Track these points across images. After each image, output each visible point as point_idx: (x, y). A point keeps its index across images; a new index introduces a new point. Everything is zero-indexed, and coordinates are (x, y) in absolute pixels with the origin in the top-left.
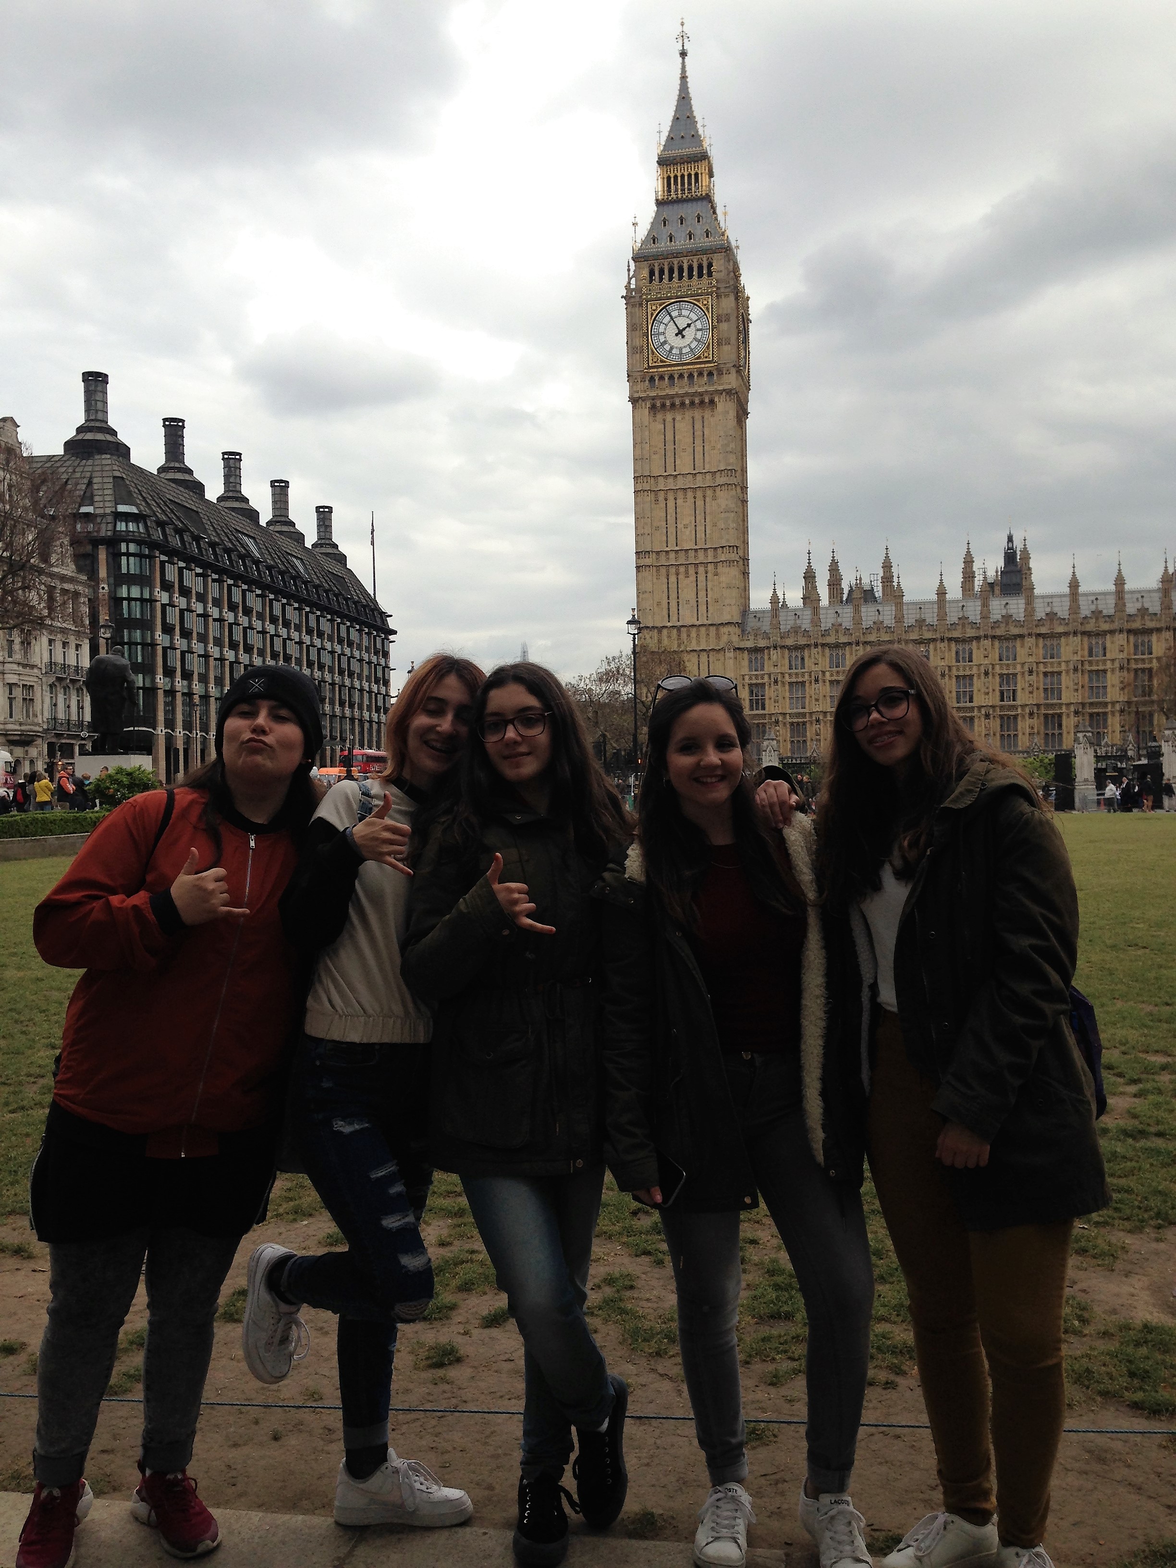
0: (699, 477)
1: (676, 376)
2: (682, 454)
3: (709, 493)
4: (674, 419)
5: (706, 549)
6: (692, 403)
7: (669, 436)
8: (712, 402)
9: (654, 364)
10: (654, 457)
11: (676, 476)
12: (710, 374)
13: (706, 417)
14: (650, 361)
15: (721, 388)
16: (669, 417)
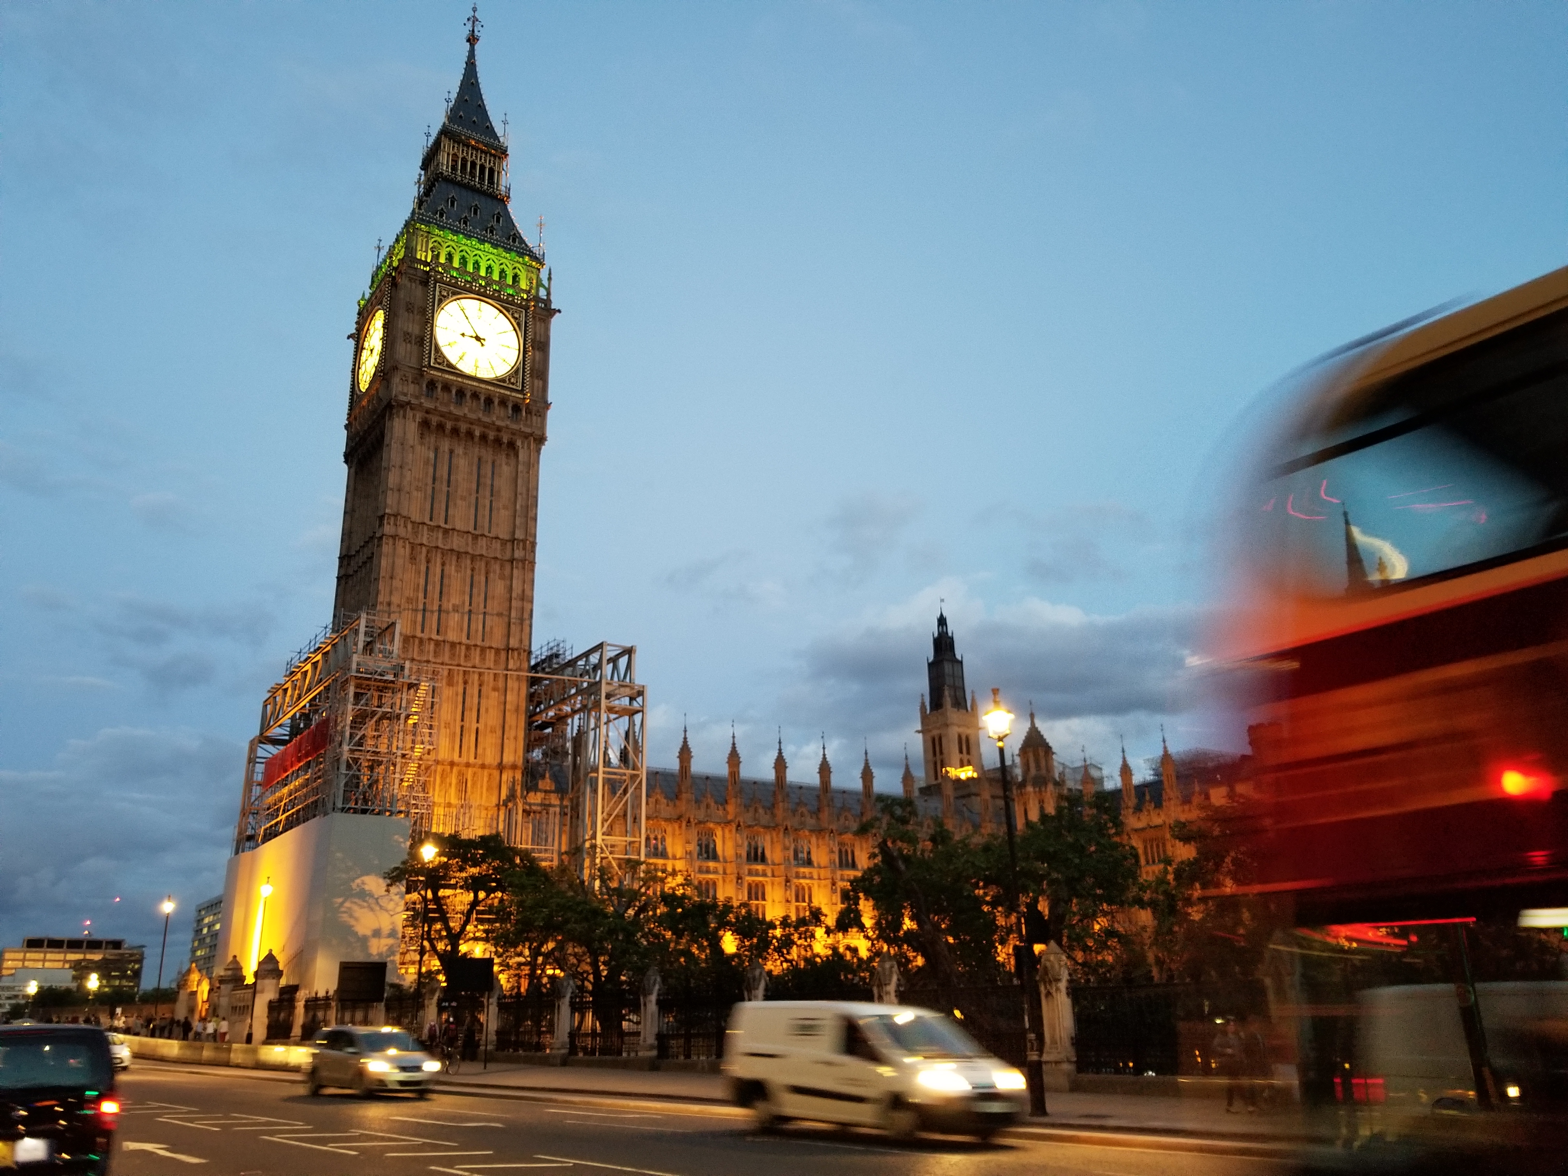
0: (482, 542)
1: (469, 394)
2: (459, 502)
3: (497, 567)
4: (451, 452)
5: (483, 650)
6: (484, 437)
7: (443, 471)
8: (512, 445)
9: (437, 366)
10: (415, 493)
11: (446, 532)
12: (517, 408)
13: (497, 463)
14: (432, 361)
15: (528, 430)
16: (445, 445)
